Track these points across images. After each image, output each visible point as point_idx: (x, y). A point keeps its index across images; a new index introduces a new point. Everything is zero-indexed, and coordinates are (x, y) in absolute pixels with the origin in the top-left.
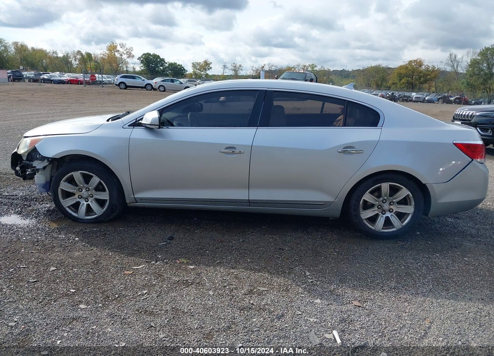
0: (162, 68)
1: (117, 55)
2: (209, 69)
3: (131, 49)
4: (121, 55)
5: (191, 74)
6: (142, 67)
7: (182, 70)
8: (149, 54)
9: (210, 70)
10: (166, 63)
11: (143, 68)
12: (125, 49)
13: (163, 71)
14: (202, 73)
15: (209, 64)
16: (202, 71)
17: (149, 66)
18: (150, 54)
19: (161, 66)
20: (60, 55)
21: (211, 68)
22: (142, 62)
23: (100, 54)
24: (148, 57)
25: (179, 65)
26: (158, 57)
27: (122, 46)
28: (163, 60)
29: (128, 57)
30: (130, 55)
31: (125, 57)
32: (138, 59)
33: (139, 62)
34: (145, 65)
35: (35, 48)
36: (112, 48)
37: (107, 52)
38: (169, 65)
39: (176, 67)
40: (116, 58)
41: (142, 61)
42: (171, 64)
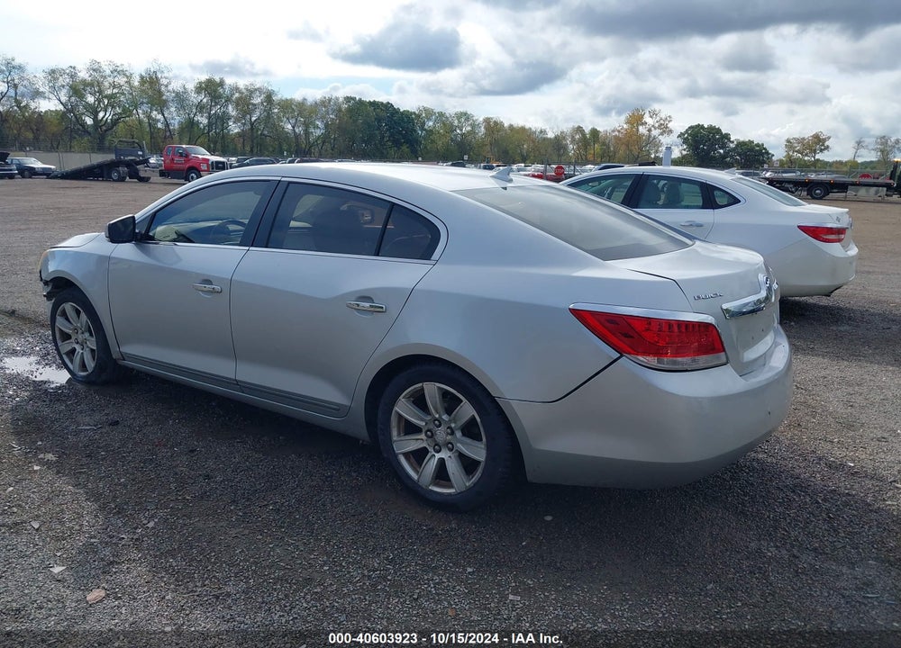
0: (722, 151)
1: (642, 130)
2: (821, 151)
3: (669, 119)
4: (650, 130)
5: (781, 161)
6: (684, 150)
7: (762, 154)
8: (700, 127)
9: (826, 152)
10: (733, 142)
11: (684, 153)
12: (658, 119)
13: (723, 157)
14: (806, 158)
15: (824, 140)
16: (806, 155)
17: (698, 148)
18: (702, 127)
19: (721, 148)
20: (551, 135)
21: (827, 148)
22: (685, 141)
23: (613, 131)
24: (699, 132)
25: (758, 145)
26: (719, 131)
27: (653, 114)
28: (727, 136)
29: (662, 134)
30: (665, 130)
31: (655, 133)
32: (679, 136)
33: (680, 141)
34: (690, 146)
35: (515, 126)
36: (636, 119)
37: (625, 126)
38: (737, 145)
39: (752, 150)
40: (640, 136)
41: (685, 139)
42: (741, 144)
